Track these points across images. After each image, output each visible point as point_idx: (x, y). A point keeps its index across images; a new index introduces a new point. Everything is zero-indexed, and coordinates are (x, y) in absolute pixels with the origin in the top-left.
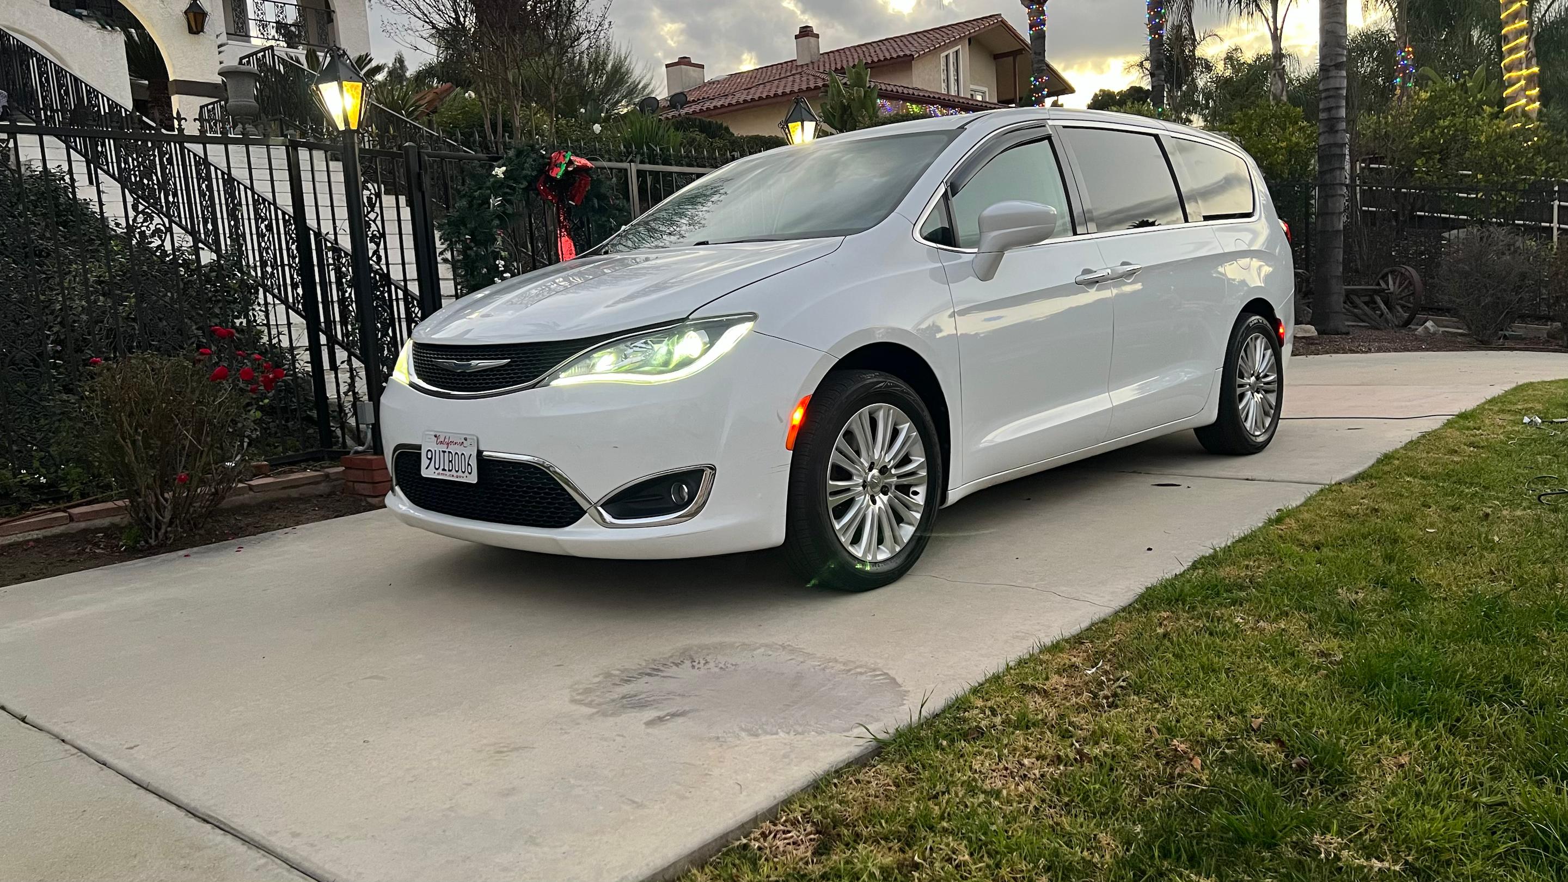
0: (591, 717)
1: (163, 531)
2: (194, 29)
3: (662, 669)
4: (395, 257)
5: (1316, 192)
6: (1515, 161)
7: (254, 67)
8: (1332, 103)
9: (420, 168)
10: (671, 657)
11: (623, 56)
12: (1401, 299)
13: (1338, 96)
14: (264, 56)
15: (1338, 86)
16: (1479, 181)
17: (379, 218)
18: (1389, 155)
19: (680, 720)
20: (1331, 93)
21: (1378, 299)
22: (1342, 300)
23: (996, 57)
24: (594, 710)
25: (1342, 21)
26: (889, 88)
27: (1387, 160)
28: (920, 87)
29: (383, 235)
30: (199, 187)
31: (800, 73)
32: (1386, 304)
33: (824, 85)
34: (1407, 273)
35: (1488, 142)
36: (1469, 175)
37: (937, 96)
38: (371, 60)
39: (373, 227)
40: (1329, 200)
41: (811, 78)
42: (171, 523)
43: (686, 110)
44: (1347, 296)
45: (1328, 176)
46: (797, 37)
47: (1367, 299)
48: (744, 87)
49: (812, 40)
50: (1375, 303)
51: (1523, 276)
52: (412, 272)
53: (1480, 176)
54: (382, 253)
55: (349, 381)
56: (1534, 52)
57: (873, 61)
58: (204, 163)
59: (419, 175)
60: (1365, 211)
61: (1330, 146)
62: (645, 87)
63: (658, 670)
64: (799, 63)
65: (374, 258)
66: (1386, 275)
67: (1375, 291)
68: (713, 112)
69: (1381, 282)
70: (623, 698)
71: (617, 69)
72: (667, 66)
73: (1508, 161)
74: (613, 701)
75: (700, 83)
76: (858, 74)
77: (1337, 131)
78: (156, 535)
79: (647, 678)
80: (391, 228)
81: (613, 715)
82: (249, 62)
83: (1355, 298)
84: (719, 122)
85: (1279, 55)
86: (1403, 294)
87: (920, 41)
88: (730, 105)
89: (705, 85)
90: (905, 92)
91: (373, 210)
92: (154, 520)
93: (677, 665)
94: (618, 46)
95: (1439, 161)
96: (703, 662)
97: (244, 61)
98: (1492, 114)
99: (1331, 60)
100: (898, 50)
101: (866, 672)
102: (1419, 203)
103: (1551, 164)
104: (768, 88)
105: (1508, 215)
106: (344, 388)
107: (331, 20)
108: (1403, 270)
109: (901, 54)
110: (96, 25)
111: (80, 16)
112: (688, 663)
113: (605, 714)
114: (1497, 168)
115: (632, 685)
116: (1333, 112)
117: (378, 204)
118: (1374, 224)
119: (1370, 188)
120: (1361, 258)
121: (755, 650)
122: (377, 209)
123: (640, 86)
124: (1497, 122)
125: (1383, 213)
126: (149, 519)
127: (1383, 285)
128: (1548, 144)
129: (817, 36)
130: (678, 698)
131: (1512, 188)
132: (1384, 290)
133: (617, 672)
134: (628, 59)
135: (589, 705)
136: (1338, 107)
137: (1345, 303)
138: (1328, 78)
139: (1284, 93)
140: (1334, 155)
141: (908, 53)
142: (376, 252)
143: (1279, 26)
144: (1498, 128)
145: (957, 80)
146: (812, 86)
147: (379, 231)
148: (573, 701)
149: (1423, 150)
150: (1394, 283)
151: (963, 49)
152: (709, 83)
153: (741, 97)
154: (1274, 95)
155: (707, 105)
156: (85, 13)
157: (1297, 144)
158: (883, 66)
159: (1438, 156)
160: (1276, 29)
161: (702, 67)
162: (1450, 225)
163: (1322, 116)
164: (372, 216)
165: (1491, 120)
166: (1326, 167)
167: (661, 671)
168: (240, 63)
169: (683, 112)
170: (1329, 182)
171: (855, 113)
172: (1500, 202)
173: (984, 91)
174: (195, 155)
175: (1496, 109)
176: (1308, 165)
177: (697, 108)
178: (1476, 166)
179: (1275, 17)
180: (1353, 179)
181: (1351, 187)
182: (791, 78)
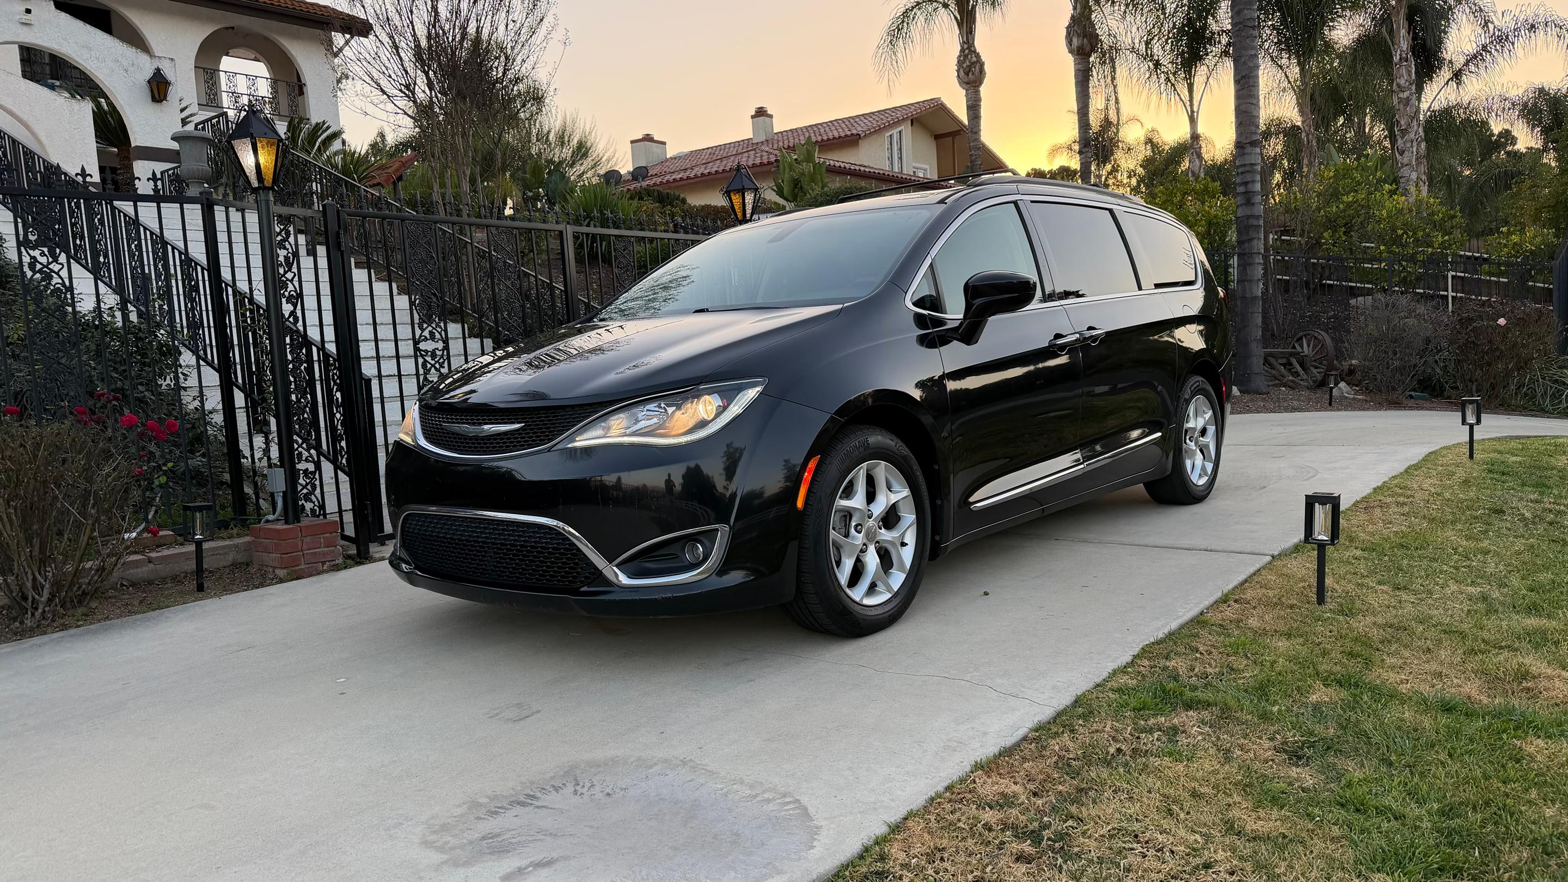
0: (438, 867)
1: (40, 611)
2: (157, 97)
3: (539, 795)
4: (312, 318)
5: (1235, 261)
6: (1415, 233)
7: (208, 134)
8: (1248, 178)
9: (339, 228)
10: (552, 778)
11: (588, 131)
12: (1315, 361)
13: (1253, 172)
14: (218, 122)
15: (1253, 162)
16: (1381, 253)
17: (297, 277)
18: (1299, 228)
19: (544, 872)
20: (1247, 168)
21: (1294, 361)
22: (1262, 362)
23: (937, 137)
24: (445, 857)
25: (1255, 102)
26: (837, 164)
27: (1298, 232)
28: (866, 165)
29: (300, 295)
30: (129, 246)
31: (755, 150)
32: (1302, 365)
33: (776, 160)
34: (1320, 337)
35: (1389, 216)
36: (1372, 248)
37: (881, 172)
38: (328, 128)
39: (290, 287)
40: (1248, 267)
41: (765, 154)
42: (50, 600)
43: (647, 183)
44: (1265, 358)
45: (1246, 245)
46: (753, 117)
47: (1284, 361)
48: (704, 162)
49: (767, 119)
50: (1291, 364)
51: (1428, 341)
52: (330, 334)
53: (1382, 248)
54: (299, 314)
55: (264, 446)
56: (1423, 137)
57: (822, 140)
58: (134, 223)
59: (338, 234)
60: (1279, 280)
61: (1248, 217)
62: (608, 161)
63: (533, 797)
64: (755, 141)
65: (291, 319)
66: (1301, 339)
67: (1291, 354)
68: (673, 185)
69: (1297, 345)
70: (484, 838)
71: (581, 145)
72: (632, 142)
73: (1407, 234)
74: (471, 843)
75: (662, 158)
76: (808, 151)
77: (1253, 204)
78: (33, 615)
79: (518, 810)
80: (309, 288)
81: (467, 864)
82: (203, 129)
83: (1272, 360)
84: (677, 194)
85: (1195, 137)
86: (1318, 357)
87: (865, 121)
88: (688, 178)
89: (667, 160)
90: (852, 168)
91: (290, 270)
92: (30, 599)
93: (557, 789)
94: (582, 121)
95: (1345, 233)
96: (588, 785)
97: (200, 127)
98: (1390, 191)
99: (1246, 138)
100: (846, 130)
101: (774, 799)
102: (1327, 273)
103: (1446, 238)
104: (724, 163)
105: (1407, 283)
106: (258, 455)
107: (301, 93)
108: (1316, 335)
109: (849, 133)
110: (67, 95)
111: (52, 88)
112: (570, 788)
113: (456, 864)
114: (1397, 241)
115: (499, 819)
116: (1250, 186)
117: (295, 265)
118: (1287, 291)
119: (1283, 258)
120: (1277, 323)
121: (651, 767)
122: (295, 269)
123: (604, 159)
124: (1396, 197)
125: (1295, 282)
126: (25, 598)
127: (1299, 349)
128: (1442, 219)
129: (771, 116)
130: (548, 838)
131: (1412, 259)
132: (1299, 353)
133: (486, 800)
134: (593, 134)
135: (440, 849)
136: (1253, 182)
137: (1264, 365)
138: (1244, 154)
139: (1202, 170)
140: (1252, 226)
141: (854, 132)
142: (293, 313)
143: (1195, 110)
144: (1398, 203)
145: (901, 158)
146: (765, 161)
147: (296, 291)
148: (426, 844)
149: (1331, 223)
150: (1309, 346)
151: (906, 129)
152: (671, 158)
153: (699, 171)
154: (1193, 173)
155: (668, 177)
156: (58, 83)
157: (1216, 216)
158: (832, 144)
159: (1343, 229)
160: (1192, 112)
161: (664, 143)
162: (1353, 292)
163: (1241, 189)
164: (289, 276)
165: (1391, 196)
166: (1244, 238)
167: (537, 798)
168: (196, 128)
169: (644, 184)
170: (1247, 251)
171: (806, 187)
172: (1402, 272)
173: (928, 169)
174: (125, 215)
175: (1394, 186)
176: (1225, 236)
177: (659, 180)
178: (1381, 239)
179: (1191, 100)
180: (1266, 249)
181: (1266, 258)
182: (746, 154)
